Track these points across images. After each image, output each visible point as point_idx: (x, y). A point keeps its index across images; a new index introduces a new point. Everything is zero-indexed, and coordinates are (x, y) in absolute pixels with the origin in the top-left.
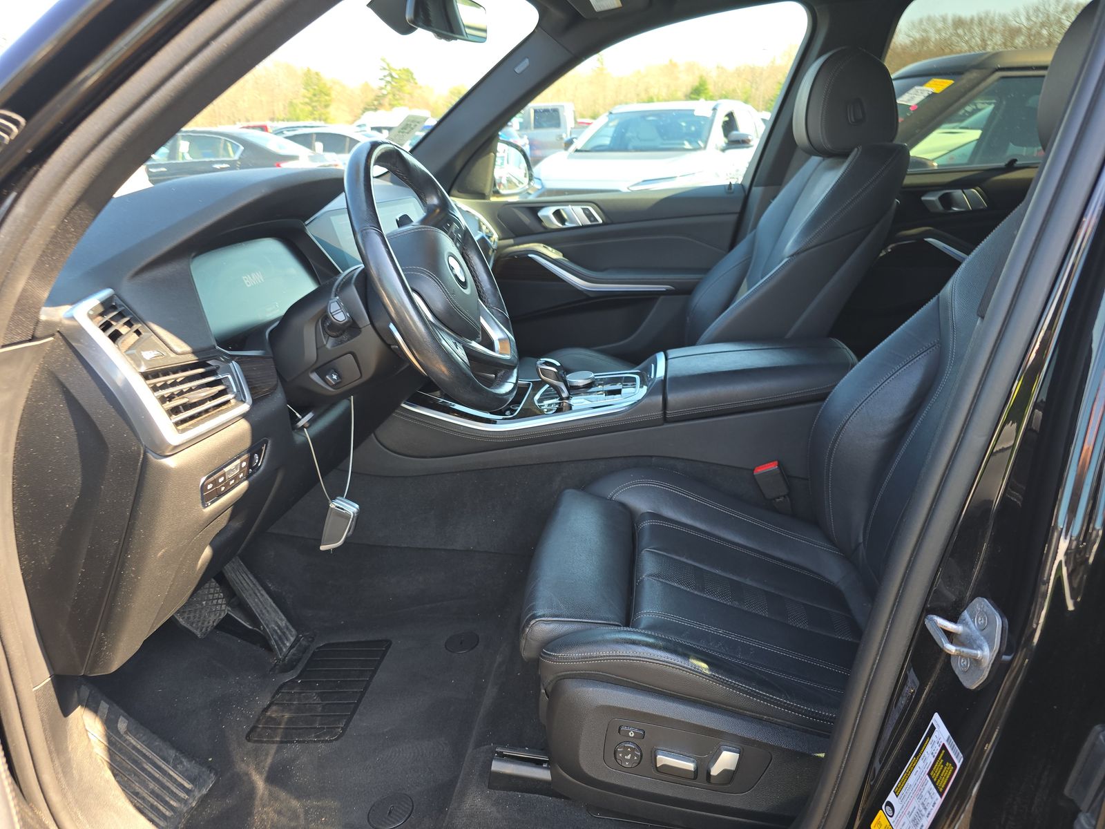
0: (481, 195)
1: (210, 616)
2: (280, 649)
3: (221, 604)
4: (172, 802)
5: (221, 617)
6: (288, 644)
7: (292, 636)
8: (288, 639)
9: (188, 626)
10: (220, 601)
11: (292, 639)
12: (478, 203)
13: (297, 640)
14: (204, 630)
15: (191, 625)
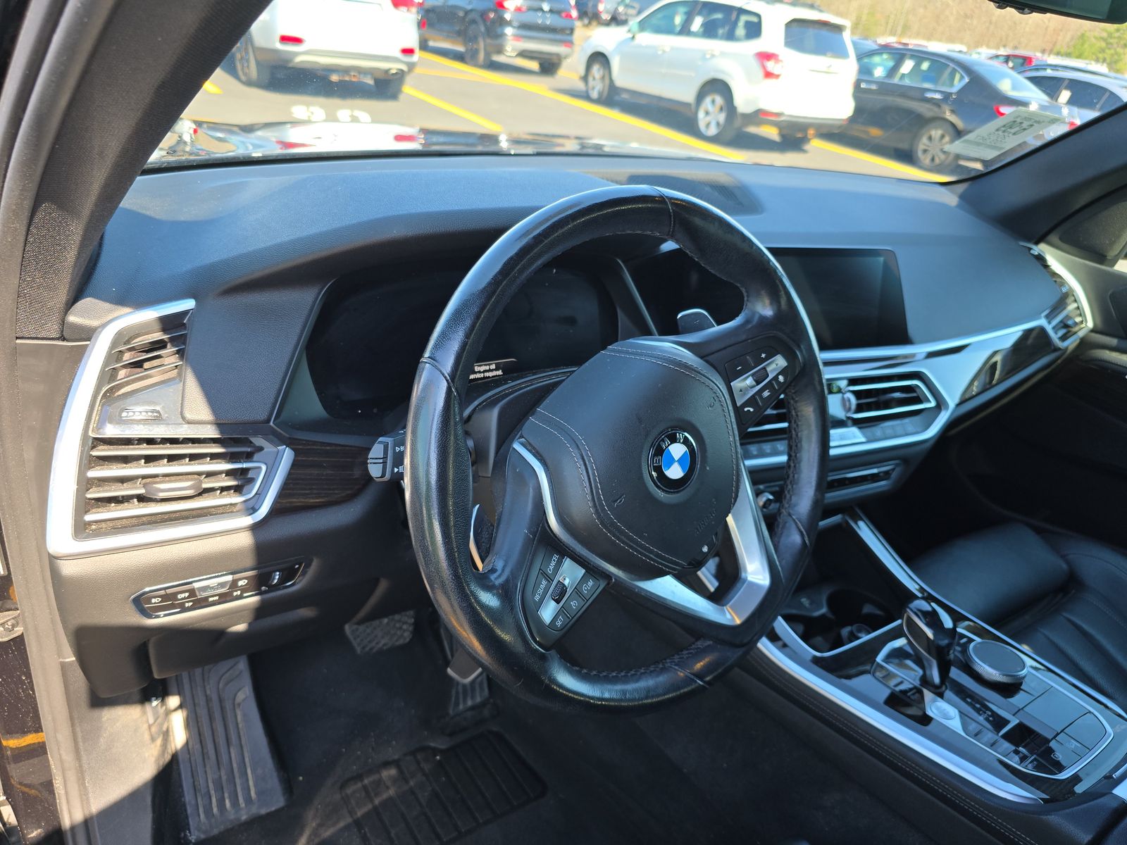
0: (1100, 256)
1: (383, 637)
2: (457, 704)
3: (404, 631)
4: (227, 802)
5: (397, 643)
6: (470, 703)
7: (481, 696)
8: (473, 697)
9: (351, 637)
10: (405, 627)
11: (478, 700)
12: (1086, 265)
13: (483, 704)
14: (367, 649)
15: (355, 639)
